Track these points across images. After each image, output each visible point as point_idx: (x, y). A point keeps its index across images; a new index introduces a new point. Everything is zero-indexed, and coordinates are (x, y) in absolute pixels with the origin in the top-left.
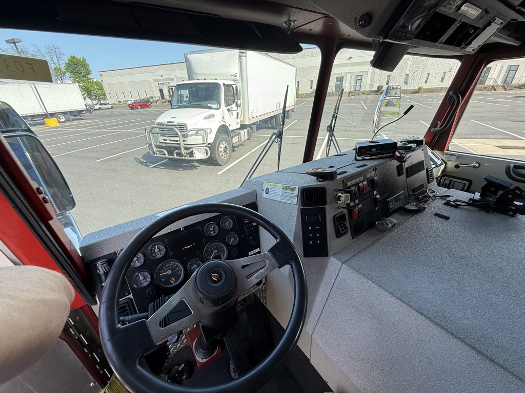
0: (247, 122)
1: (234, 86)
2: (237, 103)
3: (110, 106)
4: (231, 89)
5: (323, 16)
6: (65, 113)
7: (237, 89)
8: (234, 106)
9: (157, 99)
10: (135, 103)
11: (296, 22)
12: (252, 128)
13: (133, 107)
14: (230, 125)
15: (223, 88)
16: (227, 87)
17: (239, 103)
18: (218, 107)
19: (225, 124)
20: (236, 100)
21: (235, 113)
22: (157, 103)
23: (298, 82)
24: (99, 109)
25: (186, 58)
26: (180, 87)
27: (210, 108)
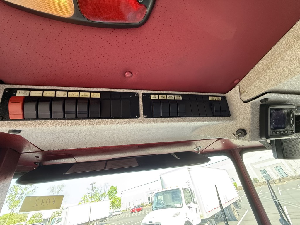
0: (206, 217)
1: (189, 189)
2: (194, 201)
3: (121, 212)
4: (188, 191)
5: (217, 140)
6: (97, 220)
7: (191, 191)
8: (192, 203)
9: (146, 204)
10: (134, 208)
11: (201, 147)
12: (211, 222)
13: (133, 211)
14: (192, 221)
15: (182, 192)
16: (185, 190)
17: (195, 201)
18: (182, 206)
19: (188, 220)
20: (192, 199)
21: (194, 209)
22: (146, 207)
23: (233, 179)
24: (115, 215)
25: (160, 177)
26: (157, 194)
27: (176, 207)
